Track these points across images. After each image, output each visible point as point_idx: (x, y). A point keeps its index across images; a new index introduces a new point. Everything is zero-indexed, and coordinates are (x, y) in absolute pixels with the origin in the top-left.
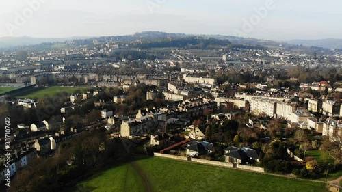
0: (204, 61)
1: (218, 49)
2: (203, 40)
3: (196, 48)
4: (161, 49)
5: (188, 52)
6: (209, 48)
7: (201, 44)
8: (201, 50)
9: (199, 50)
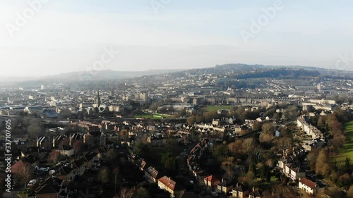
0: (300, 89)
1: (309, 79)
2: (294, 71)
3: (288, 78)
4: (256, 79)
5: (282, 82)
6: (300, 78)
7: (292, 75)
8: (294, 80)
9: (292, 80)
